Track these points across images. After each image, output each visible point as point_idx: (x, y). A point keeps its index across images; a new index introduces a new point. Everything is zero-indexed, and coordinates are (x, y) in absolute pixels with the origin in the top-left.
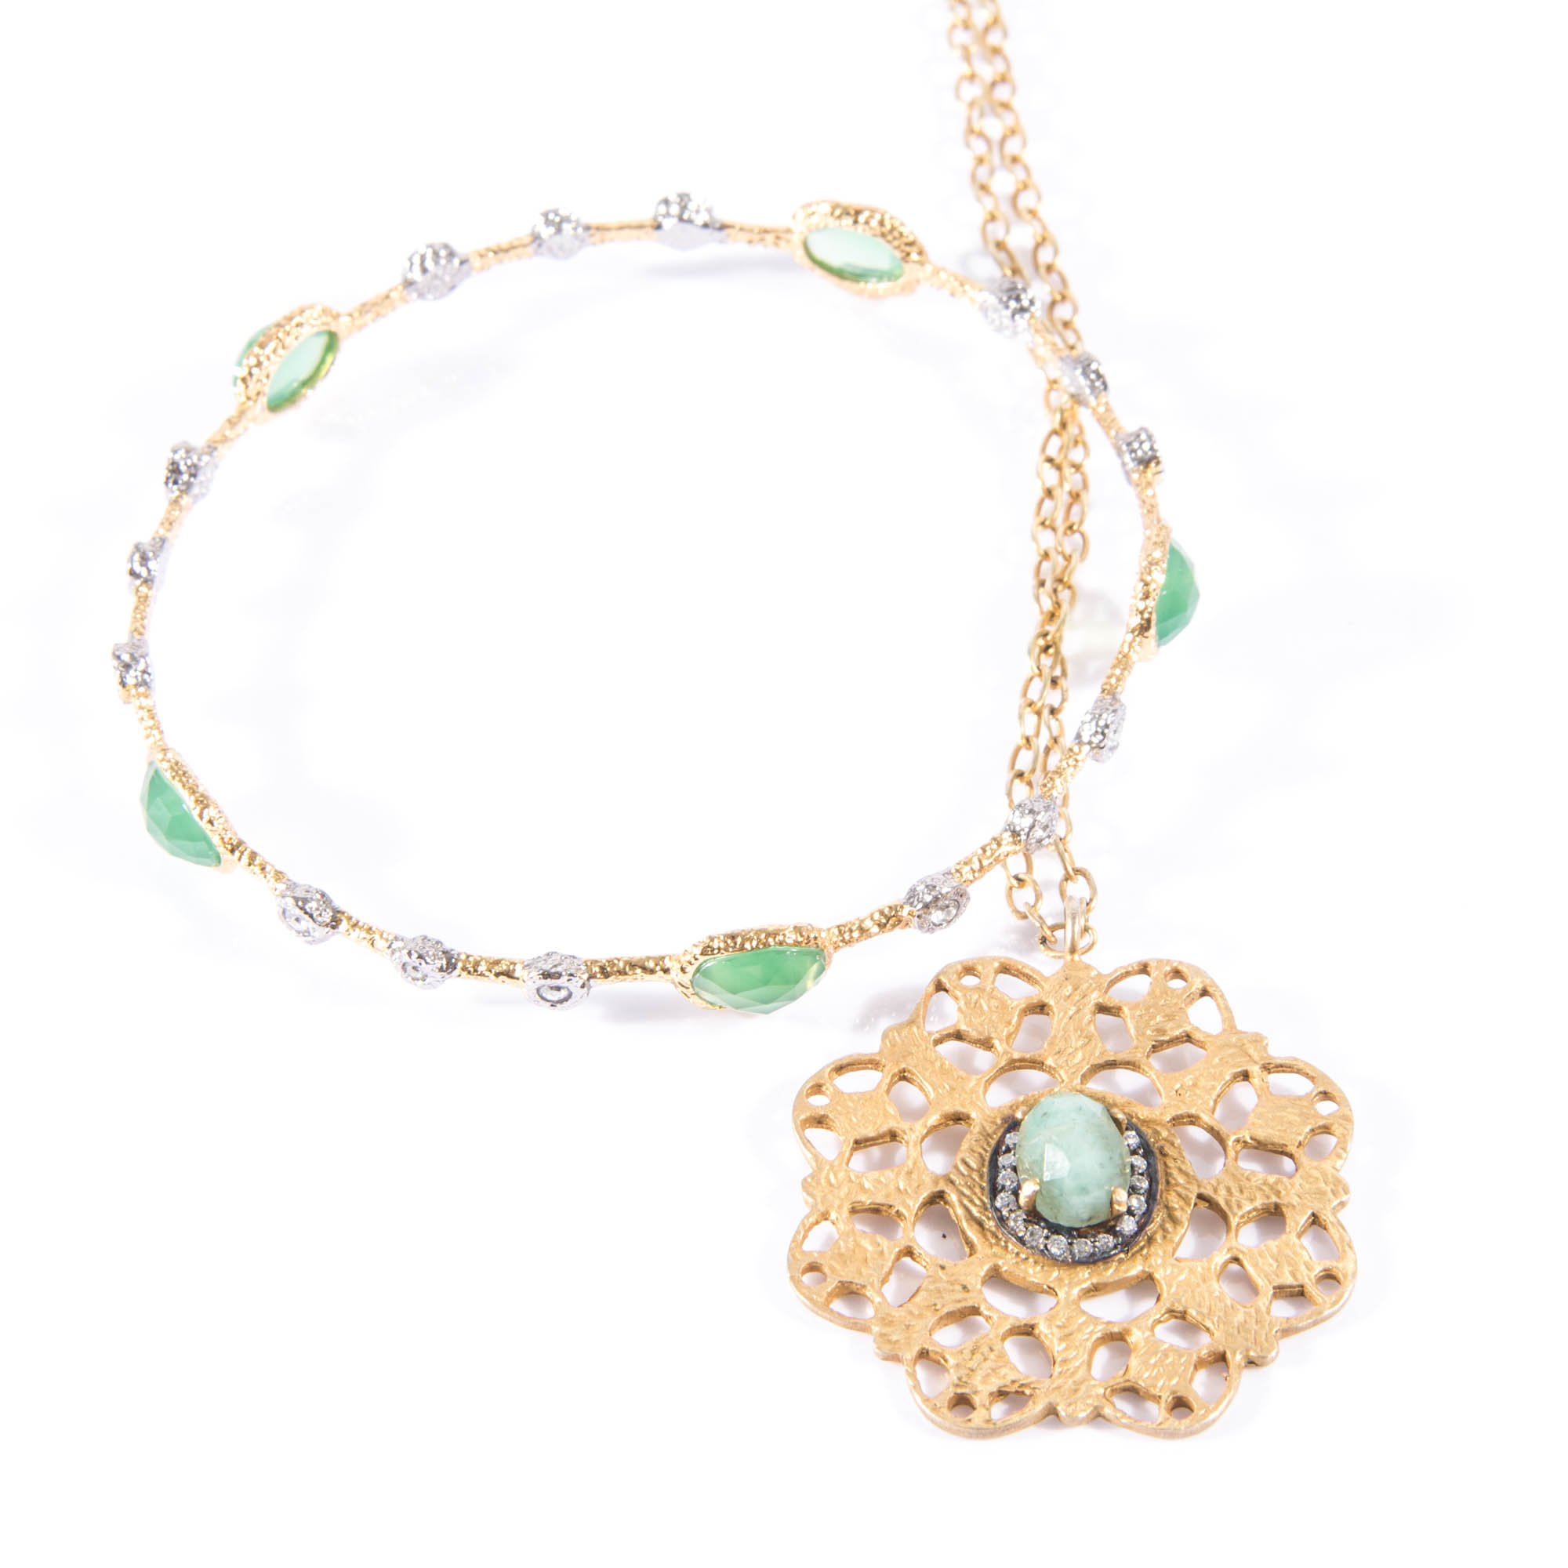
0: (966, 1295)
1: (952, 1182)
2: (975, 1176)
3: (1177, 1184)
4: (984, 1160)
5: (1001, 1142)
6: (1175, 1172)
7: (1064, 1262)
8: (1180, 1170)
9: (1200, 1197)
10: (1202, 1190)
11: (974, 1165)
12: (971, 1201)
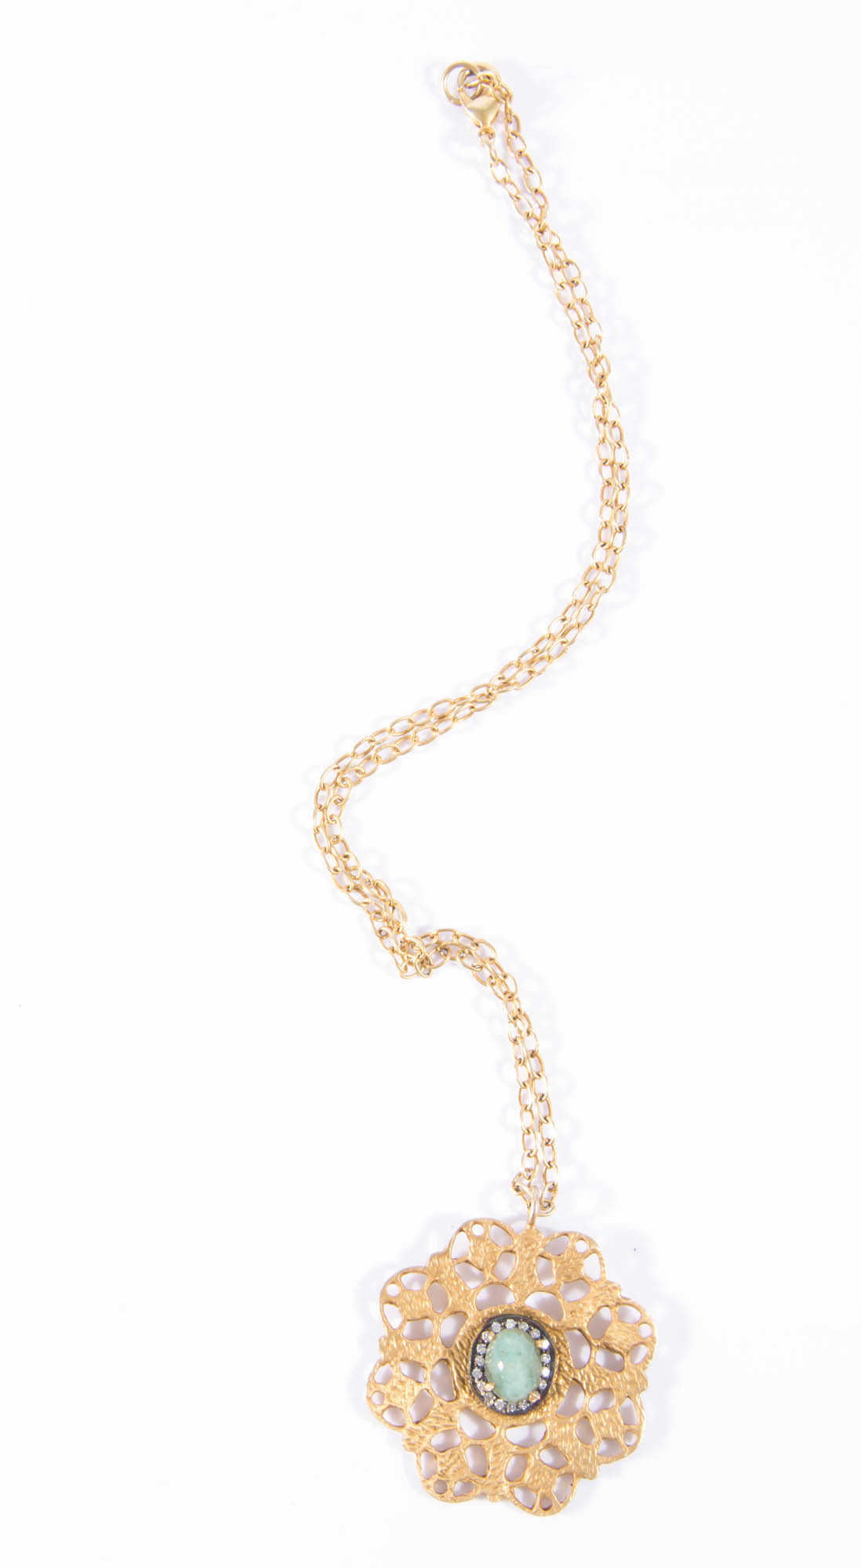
0: (450, 1423)
1: (453, 1354)
2: (464, 1352)
3: (564, 1371)
4: (470, 1343)
5: (480, 1336)
6: (564, 1364)
7: (502, 1413)
8: (566, 1363)
9: (574, 1379)
10: (576, 1377)
11: (465, 1345)
12: (461, 1368)
